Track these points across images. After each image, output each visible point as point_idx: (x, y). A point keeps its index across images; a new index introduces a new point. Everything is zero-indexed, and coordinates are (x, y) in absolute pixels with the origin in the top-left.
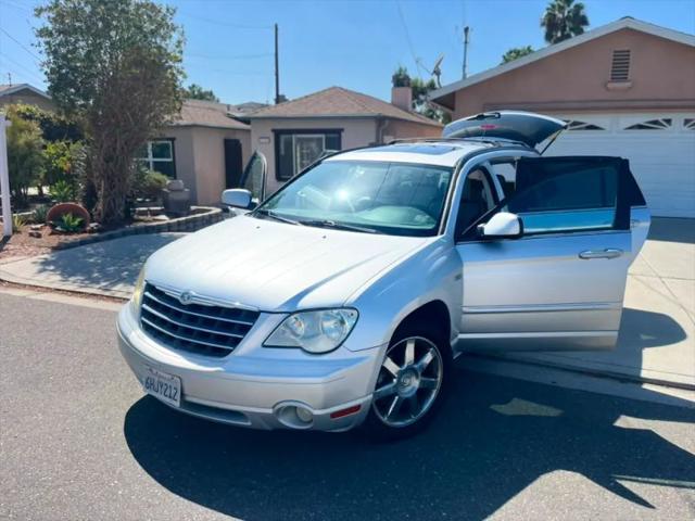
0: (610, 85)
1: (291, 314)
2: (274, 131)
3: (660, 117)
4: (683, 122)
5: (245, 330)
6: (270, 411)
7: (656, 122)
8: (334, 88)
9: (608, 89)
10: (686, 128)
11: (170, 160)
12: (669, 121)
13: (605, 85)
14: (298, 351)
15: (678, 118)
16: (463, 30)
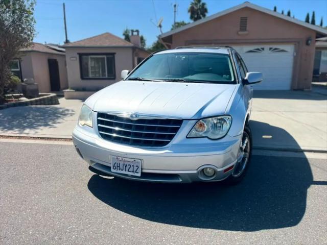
0: (240, 33)
1: (199, 120)
2: (79, 54)
3: (260, 47)
4: (268, 49)
5: (176, 130)
6: (195, 172)
7: (258, 49)
8: (107, 33)
9: (239, 35)
10: (270, 52)
11: (19, 70)
12: (263, 49)
13: (237, 33)
14: (206, 139)
15: (267, 47)
16: (173, 6)
